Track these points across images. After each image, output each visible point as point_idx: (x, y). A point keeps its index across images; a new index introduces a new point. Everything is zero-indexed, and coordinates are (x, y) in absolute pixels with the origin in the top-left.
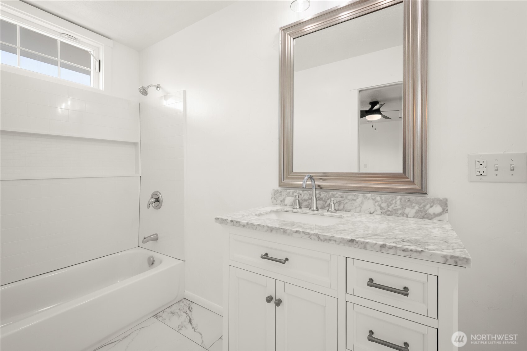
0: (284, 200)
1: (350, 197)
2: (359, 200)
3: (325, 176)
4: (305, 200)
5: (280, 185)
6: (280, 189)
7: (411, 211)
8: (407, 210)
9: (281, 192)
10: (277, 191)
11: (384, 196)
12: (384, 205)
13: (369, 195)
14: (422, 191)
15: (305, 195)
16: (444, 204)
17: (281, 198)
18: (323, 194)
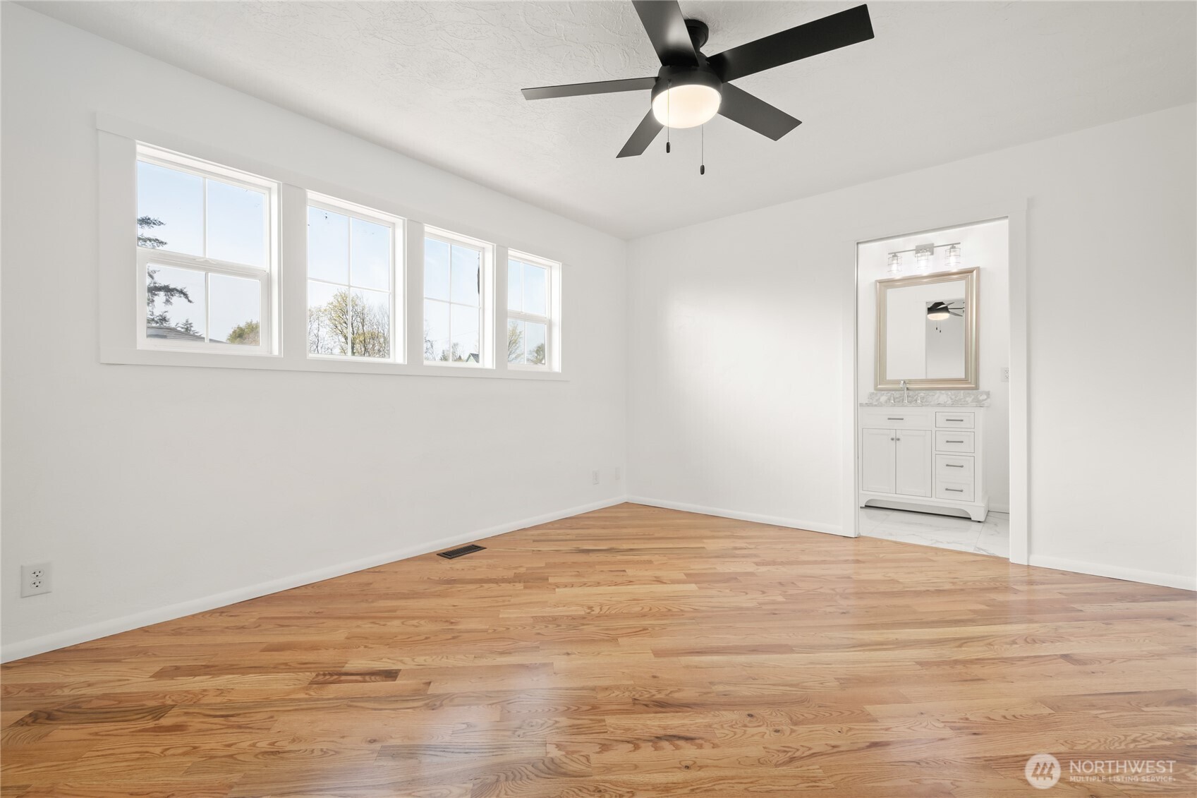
0: (879, 399)
1: (930, 394)
2: (937, 396)
3: (910, 382)
4: (897, 398)
5: (876, 389)
6: (875, 392)
7: (969, 399)
8: (967, 399)
9: (876, 394)
10: (873, 393)
11: (953, 392)
12: (953, 397)
13: (943, 392)
14: (977, 388)
15: (897, 394)
16: (988, 394)
17: (877, 398)
18: (911, 393)
